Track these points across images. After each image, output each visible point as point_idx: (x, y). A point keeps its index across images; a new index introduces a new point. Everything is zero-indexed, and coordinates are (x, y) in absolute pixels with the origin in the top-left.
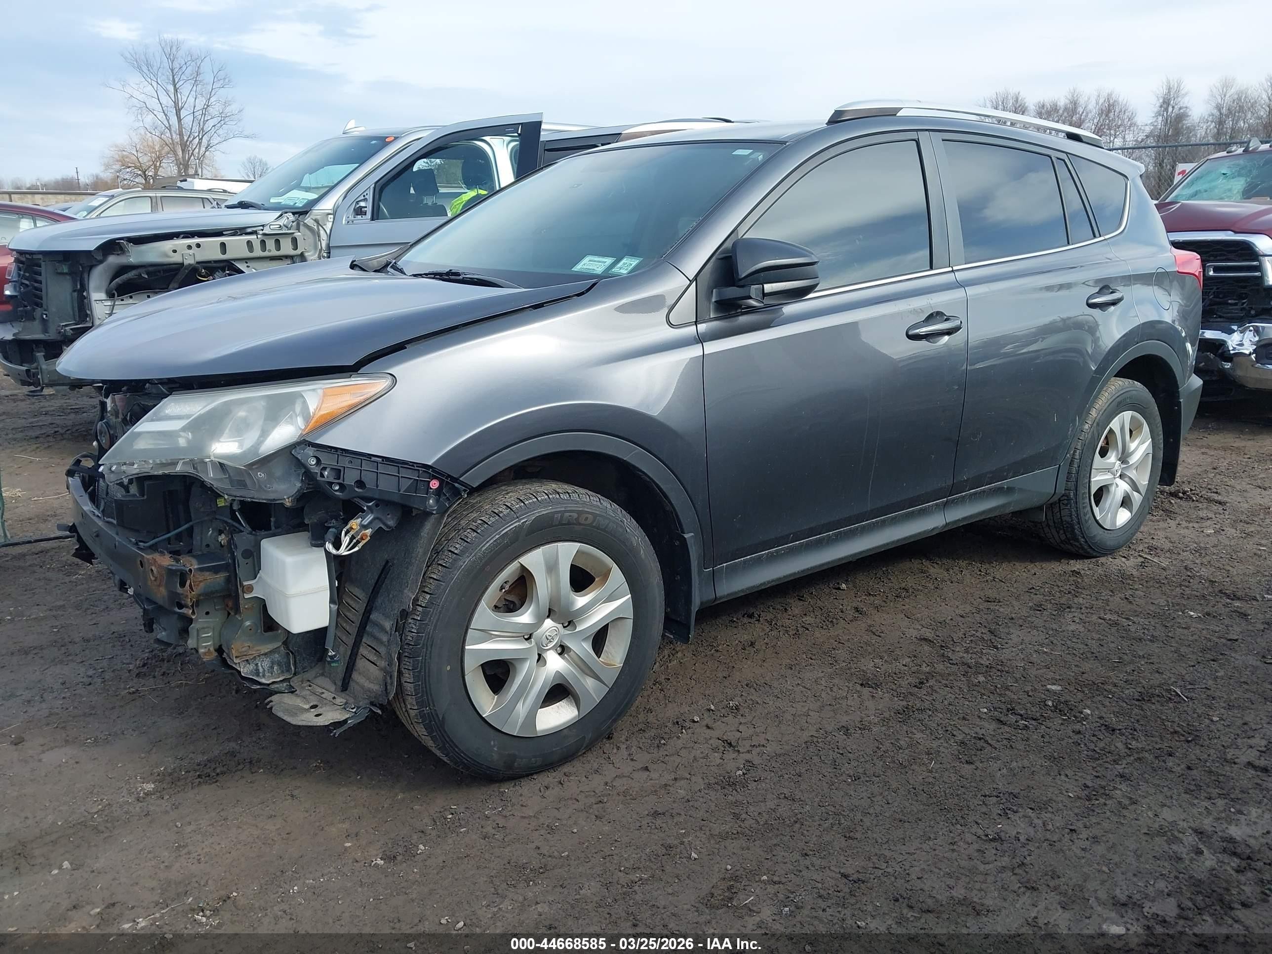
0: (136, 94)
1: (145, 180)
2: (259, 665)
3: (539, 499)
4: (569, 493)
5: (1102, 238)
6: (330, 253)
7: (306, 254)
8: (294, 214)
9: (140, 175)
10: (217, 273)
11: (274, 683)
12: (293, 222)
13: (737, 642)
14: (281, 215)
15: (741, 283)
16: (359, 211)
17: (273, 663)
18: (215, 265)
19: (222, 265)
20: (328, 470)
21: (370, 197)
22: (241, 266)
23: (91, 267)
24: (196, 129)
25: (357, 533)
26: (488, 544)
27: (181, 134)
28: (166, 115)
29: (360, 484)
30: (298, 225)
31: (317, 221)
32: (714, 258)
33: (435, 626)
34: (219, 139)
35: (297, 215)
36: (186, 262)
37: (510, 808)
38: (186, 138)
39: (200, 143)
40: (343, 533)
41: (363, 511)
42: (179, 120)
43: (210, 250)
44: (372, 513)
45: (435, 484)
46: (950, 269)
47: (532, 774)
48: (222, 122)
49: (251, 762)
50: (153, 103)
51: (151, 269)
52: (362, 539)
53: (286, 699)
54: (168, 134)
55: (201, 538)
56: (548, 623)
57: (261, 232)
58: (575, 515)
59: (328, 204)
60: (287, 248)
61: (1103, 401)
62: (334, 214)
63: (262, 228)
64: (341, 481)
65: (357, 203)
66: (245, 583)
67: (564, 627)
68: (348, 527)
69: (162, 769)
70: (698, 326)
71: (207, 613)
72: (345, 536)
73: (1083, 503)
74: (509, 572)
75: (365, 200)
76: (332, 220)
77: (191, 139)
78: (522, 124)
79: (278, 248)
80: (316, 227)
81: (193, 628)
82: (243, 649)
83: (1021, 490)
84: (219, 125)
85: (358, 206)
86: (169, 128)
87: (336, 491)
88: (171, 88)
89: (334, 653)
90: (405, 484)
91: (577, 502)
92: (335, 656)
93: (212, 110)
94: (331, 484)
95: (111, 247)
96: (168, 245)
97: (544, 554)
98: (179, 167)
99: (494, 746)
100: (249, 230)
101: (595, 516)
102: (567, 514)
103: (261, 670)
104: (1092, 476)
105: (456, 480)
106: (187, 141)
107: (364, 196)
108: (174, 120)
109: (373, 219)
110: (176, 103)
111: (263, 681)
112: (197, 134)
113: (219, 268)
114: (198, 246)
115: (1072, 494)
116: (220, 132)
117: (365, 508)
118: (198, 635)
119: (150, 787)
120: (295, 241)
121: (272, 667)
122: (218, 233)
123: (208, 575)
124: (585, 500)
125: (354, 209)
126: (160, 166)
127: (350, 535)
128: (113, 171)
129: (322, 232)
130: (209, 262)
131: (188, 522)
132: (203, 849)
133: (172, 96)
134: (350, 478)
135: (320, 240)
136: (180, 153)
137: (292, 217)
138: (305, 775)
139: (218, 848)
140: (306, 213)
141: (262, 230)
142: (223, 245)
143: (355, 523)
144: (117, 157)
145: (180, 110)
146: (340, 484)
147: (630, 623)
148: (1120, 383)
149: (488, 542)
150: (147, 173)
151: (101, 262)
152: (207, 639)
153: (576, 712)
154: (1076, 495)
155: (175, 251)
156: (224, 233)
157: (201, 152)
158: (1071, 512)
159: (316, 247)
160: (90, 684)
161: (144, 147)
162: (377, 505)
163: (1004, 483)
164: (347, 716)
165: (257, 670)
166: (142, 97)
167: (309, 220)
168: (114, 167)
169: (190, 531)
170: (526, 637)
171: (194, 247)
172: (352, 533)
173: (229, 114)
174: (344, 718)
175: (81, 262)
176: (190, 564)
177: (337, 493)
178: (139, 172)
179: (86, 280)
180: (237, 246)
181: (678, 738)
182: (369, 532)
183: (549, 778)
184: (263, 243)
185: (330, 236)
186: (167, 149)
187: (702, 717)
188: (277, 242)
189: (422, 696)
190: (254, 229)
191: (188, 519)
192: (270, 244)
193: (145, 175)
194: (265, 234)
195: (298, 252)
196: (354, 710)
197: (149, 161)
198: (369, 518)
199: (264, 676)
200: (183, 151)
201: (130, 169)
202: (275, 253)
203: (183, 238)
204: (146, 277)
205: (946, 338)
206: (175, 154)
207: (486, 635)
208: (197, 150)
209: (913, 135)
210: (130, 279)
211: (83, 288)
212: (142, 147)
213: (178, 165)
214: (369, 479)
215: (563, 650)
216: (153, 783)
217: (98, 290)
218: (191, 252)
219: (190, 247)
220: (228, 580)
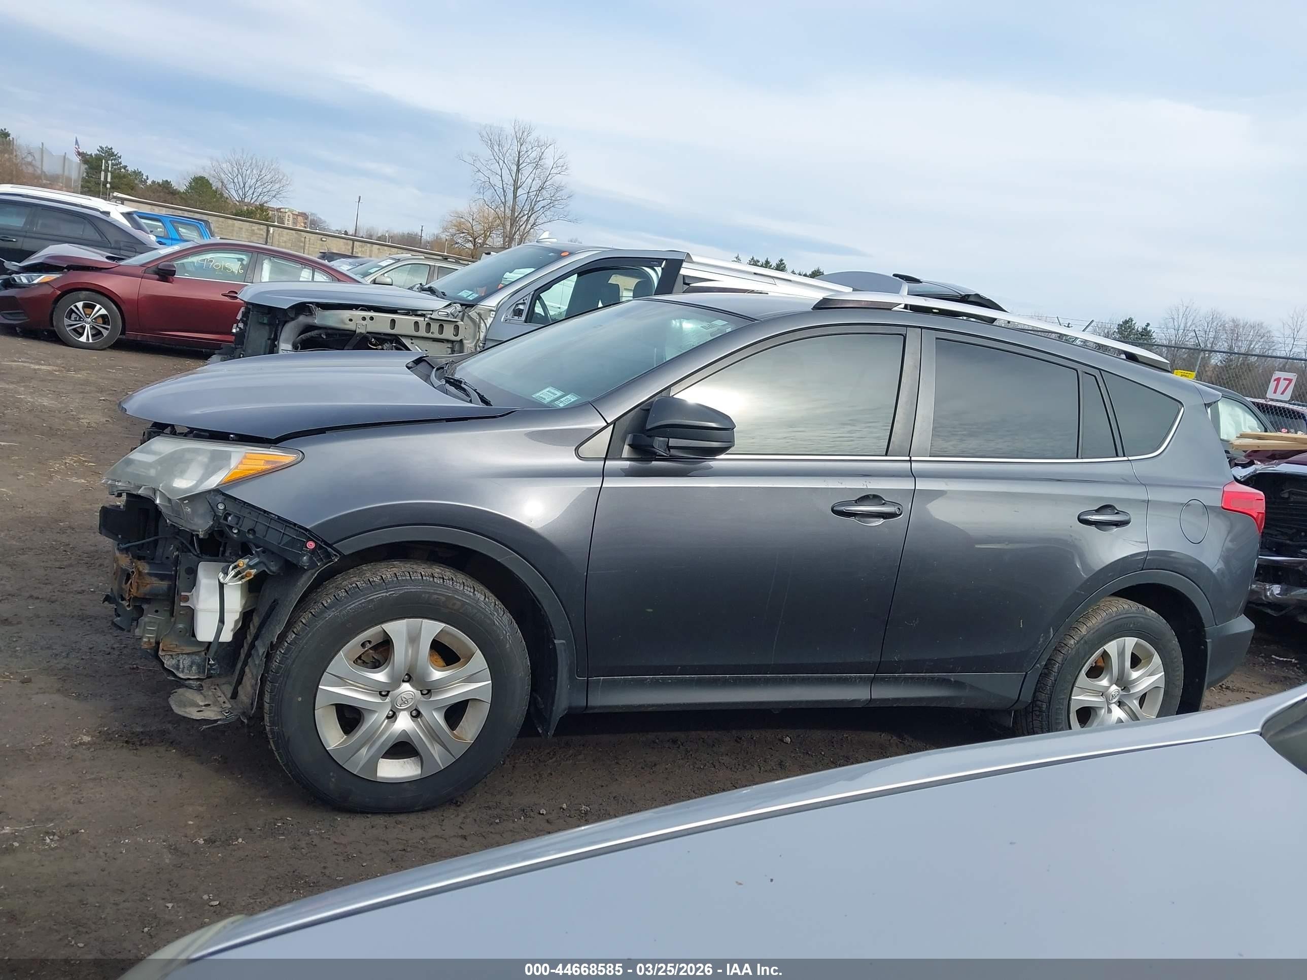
0: (483, 169)
1: (474, 246)
2: (181, 661)
3: (413, 578)
4: (443, 579)
5: (1125, 458)
6: (485, 344)
7: (465, 342)
8: (462, 305)
9: (471, 241)
10: (386, 344)
11: (189, 679)
12: (460, 312)
13: (642, 760)
14: (450, 304)
15: (649, 433)
16: (518, 313)
17: (193, 663)
18: (383, 337)
19: (389, 338)
20: (232, 516)
21: (528, 302)
22: (407, 342)
23: (286, 322)
24: (527, 207)
25: (244, 570)
26: (354, 605)
27: (513, 211)
28: (504, 191)
29: (252, 531)
30: (464, 315)
31: (479, 314)
32: (639, 408)
33: (294, 661)
34: (545, 219)
35: (464, 307)
36: (358, 331)
37: (330, 833)
38: (516, 214)
39: (527, 220)
40: (231, 567)
41: (252, 554)
42: (515, 197)
43: (381, 323)
44: (259, 557)
45: (311, 545)
46: (908, 458)
47: (368, 813)
48: (551, 205)
49: (172, 743)
50: (496, 180)
51: (329, 331)
52: (246, 576)
53: (188, 693)
54: (502, 209)
55: (164, 551)
56: (406, 687)
57: (429, 316)
58: (443, 599)
59: (492, 302)
60: (448, 333)
61: (1097, 621)
62: (496, 311)
63: (431, 312)
64: (238, 526)
65: (517, 305)
66: (182, 594)
67: (422, 694)
68: (236, 564)
69: (105, 729)
70: (607, 462)
71: (157, 611)
72: (232, 570)
73: (1057, 719)
74: (371, 633)
75: (524, 304)
76: (493, 316)
77: (520, 216)
78: (666, 259)
79: (441, 331)
80: (477, 320)
81: (142, 620)
82: (172, 646)
83: (972, 687)
84: (547, 207)
85: (517, 308)
86: (504, 204)
87: (235, 533)
88: (514, 168)
89: (213, 662)
90: (286, 539)
91: (448, 588)
92: (214, 665)
93: (545, 192)
94: (231, 528)
95: (302, 308)
96: (347, 314)
97: (408, 626)
98: (504, 240)
99: (333, 777)
100: (419, 313)
101: (464, 603)
102: (436, 596)
103: (181, 666)
104: (1073, 695)
105: (330, 546)
106: (517, 217)
107: (524, 300)
108: (510, 196)
109: (526, 322)
110: (516, 182)
111: (181, 676)
112: (526, 212)
113: (389, 340)
114: (372, 318)
115: (1044, 706)
116: (548, 213)
117: (254, 552)
118: (145, 627)
119: (87, 739)
120: (457, 328)
121: (191, 666)
122: (394, 311)
123: (154, 579)
124: (458, 587)
125: (514, 310)
126: (489, 236)
127: (236, 570)
128: (449, 234)
129: (482, 325)
130: (380, 334)
131: (155, 536)
132: (88, 794)
133: (514, 175)
134: (247, 525)
135: (479, 332)
136: (508, 228)
137: (459, 307)
138: (202, 763)
139: (98, 796)
140: (472, 306)
141: (431, 314)
142: (393, 321)
143: (242, 563)
144: (454, 222)
145: (517, 189)
146: (239, 530)
147: (487, 707)
148: (1126, 606)
149: (354, 603)
150: (477, 240)
151: (293, 319)
152: (151, 632)
153: (419, 772)
154: (1048, 708)
155: (351, 320)
156: (399, 311)
157: (527, 228)
158: (1042, 724)
159: (474, 337)
160: (109, 654)
161: (480, 216)
162: (264, 552)
163: (952, 676)
164: (219, 718)
165: (178, 665)
166: (487, 173)
167: (473, 313)
168: (450, 230)
169: (156, 542)
170: (383, 693)
171: (368, 319)
172: (238, 569)
173: (558, 198)
174: (215, 718)
175: (278, 317)
176: (145, 568)
177: (235, 536)
178: (471, 239)
179: (279, 332)
180: (405, 324)
181: (514, 821)
182: (254, 571)
183: (380, 820)
184: (428, 325)
185: (488, 330)
186: (498, 222)
187: (551, 811)
188: (441, 327)
189: (274, 716)
190: (424, 312)
191: (156, 534)
192: (435, 327)
193: (475, 242)
194: (431, 318)
195: (458, 338)
196: (226, 715)
197: (481, 230)
198: (256, 560)
199: (183, 672)
200: (512, 225)
201: (464, 234)
202: (437, 335)
203: (361, 310)
204: (325, 337)
205: (882, 521)
206: (504, 227)
207: (341, 681)
208: (524, 226)
209: (902, 331)
210: (312, 337)
211: (276, 338)
212: (478, 217)
213: (504, 237)
214: (260, 529)
215: (416, 715)
216: (92, 737)
217: (286, 341)
218: (364, 323)
219: (364, 319)
220: (169, 588)
